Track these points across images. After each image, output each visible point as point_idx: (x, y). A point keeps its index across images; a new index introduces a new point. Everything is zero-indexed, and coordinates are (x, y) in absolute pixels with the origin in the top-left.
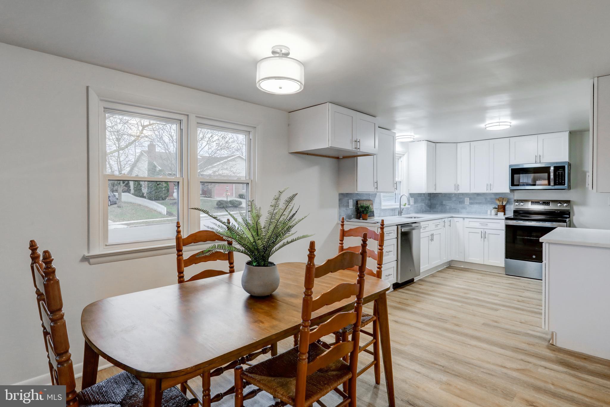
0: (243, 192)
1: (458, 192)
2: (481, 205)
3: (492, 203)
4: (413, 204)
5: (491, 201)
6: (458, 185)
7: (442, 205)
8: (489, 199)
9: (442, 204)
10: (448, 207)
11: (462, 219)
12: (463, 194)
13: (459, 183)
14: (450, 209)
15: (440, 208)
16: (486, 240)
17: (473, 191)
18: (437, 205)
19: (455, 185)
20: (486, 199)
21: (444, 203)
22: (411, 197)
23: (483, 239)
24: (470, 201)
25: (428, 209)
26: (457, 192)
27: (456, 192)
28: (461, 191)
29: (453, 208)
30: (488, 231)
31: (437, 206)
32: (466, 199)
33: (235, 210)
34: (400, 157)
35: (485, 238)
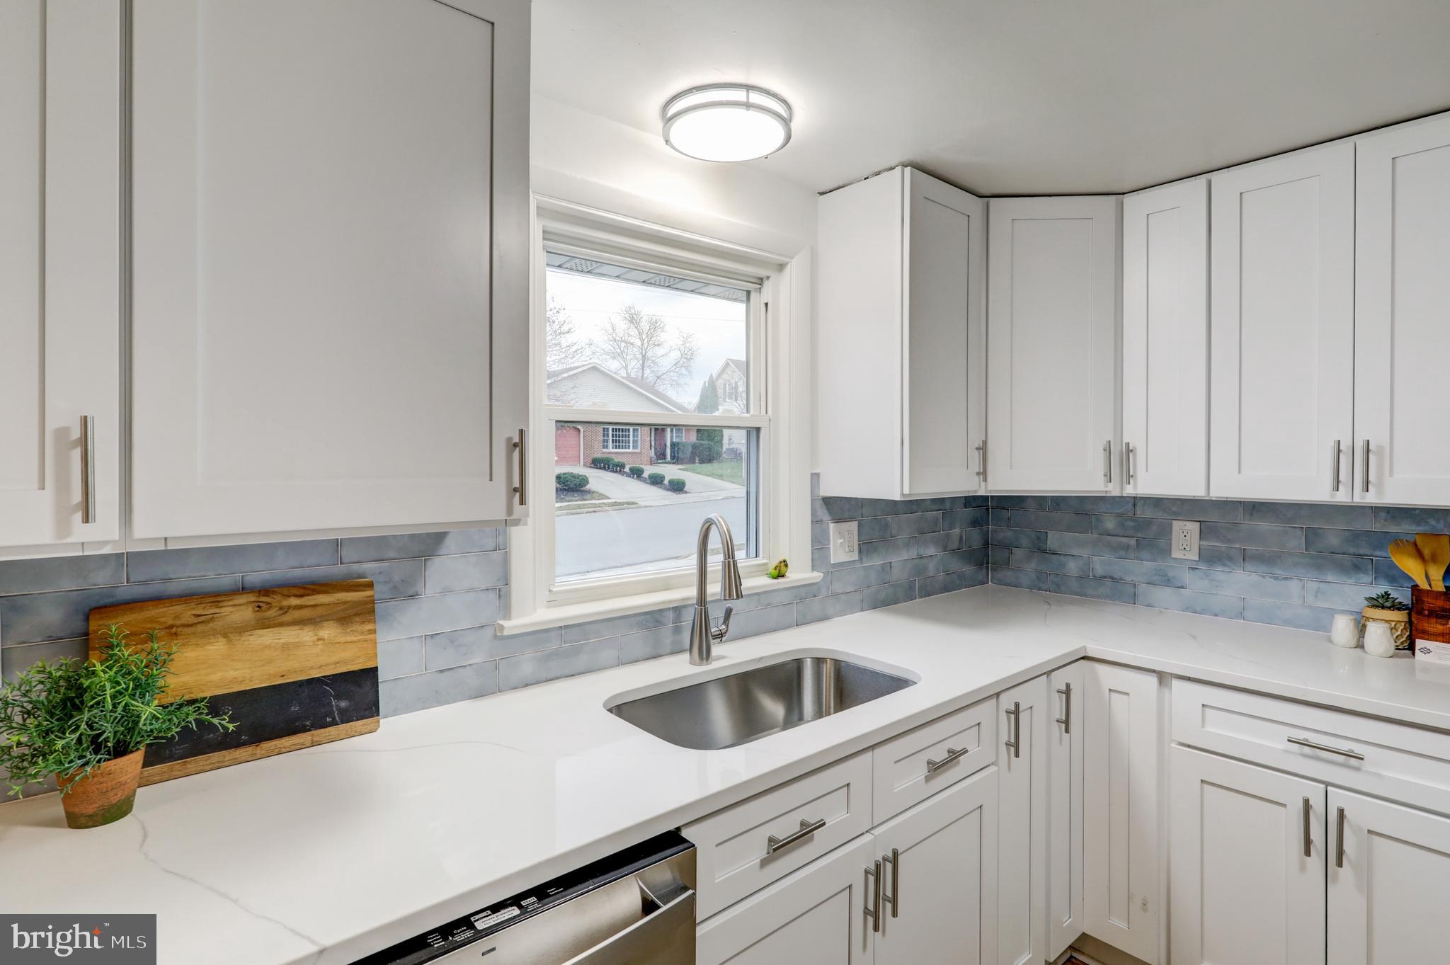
0: (603, 453)
1: (1129, 490)
2: (1278, 572)
3: (1357, 568)
4: (855, 557)
5: (1352, 550)
6: (1129, 451)
7: (1042, 551)
8: (1334, 541)
9: (1040, 549)
10: (1073, 567)
11: (1153, 680)
12: (1157, 502)
13: (1132, 435)
14: (1084, 577)
15: (1032, 566)
16: (1346, 873)
17: (1228, 486)
18: (1015, 550)
19: (1108, 450)
20: (1312, 536)
21: (1054, 539)
22: (838, 520)
23: (1315, 861)
24: (1203, 543)
25: (968, 569)
26: (1122, 488)
27: (1114, 490)
28: (1147, 484)
29: (1099, 570)
30: (1361, 813)
31: (1018, 554)
32: (1177, 525)
33: (567, 499)
34: (760, 281)
35: (1340, 864)
